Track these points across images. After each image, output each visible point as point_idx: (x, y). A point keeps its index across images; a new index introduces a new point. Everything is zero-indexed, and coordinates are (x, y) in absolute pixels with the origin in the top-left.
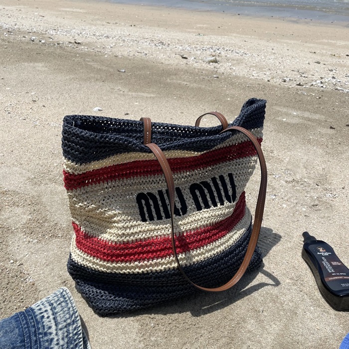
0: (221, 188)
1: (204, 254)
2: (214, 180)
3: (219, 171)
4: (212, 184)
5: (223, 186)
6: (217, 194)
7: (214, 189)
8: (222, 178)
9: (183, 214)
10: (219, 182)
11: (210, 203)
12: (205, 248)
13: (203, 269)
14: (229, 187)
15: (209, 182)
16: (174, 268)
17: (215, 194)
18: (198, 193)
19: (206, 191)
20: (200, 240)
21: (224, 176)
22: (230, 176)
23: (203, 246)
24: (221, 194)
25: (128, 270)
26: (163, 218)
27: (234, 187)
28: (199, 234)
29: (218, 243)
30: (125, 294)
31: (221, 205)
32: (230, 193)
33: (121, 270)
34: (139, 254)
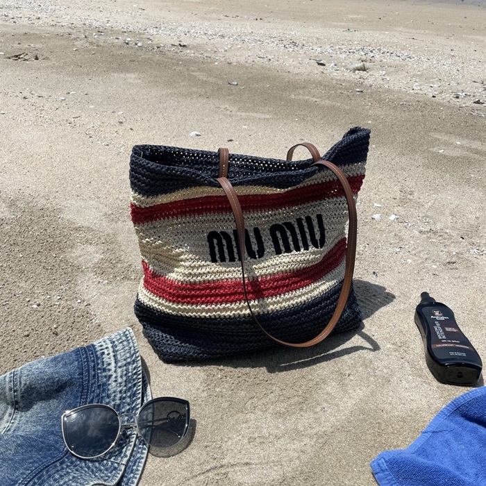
0: (307, 230)
1: (281, 303)
2: (299, 221)
3: (306, 211)
4: (296, 226)
5: (309, 229)
6: (301, 237)
7: (298, 231)
8: (309, 219)
9: (259, 257)
10: (305, 224)
11: (292, 246)
12: (282, 296)
13: (279, 319)
14: (316, 229)
15: (293, 223)
16: (244, 314)
17: (299, 237)
18: (279, 235)
19: (289, 233)
20: (276, 287)
21: (312, 217)
22: (319, 217)
23: (280, 295)
24: (306, 237)
25: (194, 313)
26: (236, 260)
27: (322, 230)
28: (276, 281)
29: (298, 293)
30: (192, 341)
31: (305, 249)
32: (318, 237)
33: (187, 313)
34: (207, 296)
